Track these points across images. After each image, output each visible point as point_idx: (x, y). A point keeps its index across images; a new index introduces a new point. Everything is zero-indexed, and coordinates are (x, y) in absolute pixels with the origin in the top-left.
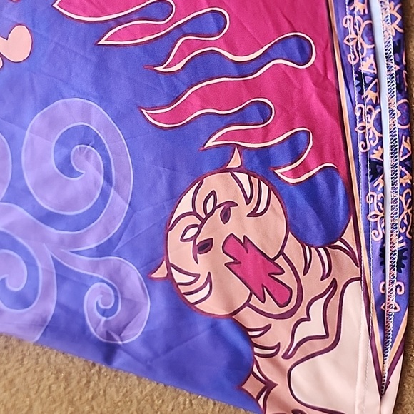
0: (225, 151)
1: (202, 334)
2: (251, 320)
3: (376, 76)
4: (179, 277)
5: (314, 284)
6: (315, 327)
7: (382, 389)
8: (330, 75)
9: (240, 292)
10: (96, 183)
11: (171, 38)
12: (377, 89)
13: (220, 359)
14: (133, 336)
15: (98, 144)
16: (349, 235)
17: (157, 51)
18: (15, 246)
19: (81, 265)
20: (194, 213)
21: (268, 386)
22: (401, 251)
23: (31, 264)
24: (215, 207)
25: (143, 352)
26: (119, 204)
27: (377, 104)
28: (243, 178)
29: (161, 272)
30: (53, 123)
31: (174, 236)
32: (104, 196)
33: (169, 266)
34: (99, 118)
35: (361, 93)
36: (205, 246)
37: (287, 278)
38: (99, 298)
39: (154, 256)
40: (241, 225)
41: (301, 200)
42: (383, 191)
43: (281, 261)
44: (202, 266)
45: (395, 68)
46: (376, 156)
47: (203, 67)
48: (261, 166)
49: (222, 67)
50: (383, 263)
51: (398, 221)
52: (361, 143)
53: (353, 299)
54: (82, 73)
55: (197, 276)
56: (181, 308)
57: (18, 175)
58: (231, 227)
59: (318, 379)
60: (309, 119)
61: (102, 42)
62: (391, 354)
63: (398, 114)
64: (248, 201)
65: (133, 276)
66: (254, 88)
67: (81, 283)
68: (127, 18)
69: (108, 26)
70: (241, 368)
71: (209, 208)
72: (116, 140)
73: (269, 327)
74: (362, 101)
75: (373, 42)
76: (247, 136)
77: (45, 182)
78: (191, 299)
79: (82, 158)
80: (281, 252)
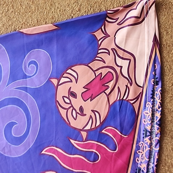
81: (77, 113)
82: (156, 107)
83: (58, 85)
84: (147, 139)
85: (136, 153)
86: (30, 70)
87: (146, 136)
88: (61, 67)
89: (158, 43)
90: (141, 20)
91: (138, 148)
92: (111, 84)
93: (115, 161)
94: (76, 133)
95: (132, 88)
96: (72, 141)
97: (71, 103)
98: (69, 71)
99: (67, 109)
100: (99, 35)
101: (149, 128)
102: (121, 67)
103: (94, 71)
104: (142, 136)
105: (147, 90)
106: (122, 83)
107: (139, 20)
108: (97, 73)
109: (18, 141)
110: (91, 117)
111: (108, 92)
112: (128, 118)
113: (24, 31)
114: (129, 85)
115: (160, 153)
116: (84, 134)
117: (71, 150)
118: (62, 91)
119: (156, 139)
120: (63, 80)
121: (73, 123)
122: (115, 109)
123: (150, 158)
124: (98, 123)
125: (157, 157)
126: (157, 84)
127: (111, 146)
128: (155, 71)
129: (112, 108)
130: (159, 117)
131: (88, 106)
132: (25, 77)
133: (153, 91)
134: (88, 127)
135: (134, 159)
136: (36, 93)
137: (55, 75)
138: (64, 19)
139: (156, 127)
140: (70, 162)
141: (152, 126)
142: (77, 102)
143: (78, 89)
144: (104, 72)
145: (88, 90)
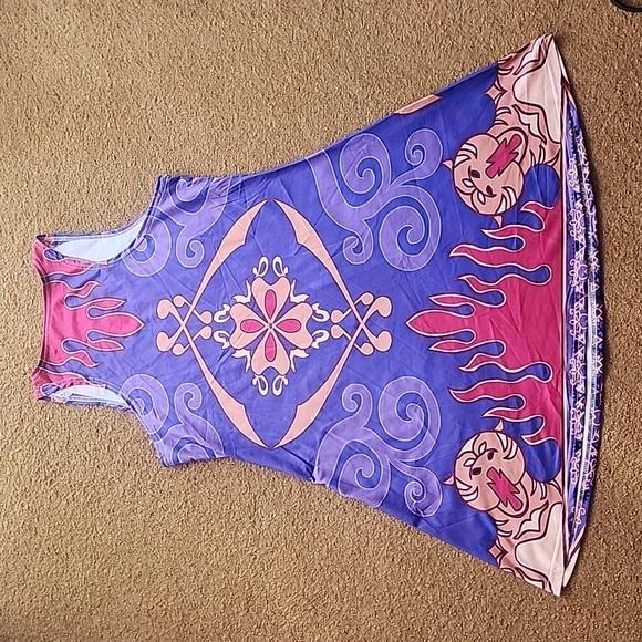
0: (494, 421)
1: (470, 519)
2: (498, 515)
3: (585, 395)
4: (459, 485)
5: (536, 502)
6: (533, 525)
7: (566, 564)
8: (559, 389)
9: (494, 500)
10: (419, 426)
11: (471, 353)
12: (584, 402)
13: (479, 534)
14: (431, 513)
15: (423, 405)
16: (559, 478)
17: (462, 359)
18: (369, 453)
19: (405, 469)
20: (473, 452)
21: (504, 552)
22: (586, 491)
23: (377, 464)
24: (485, 451)
25: (436, 523)
26: (430, 440)
27: (583, 410)
28: (503, 437)
29: (450, 481)
30: (398, 389)
31: (460, 462)
32: (423, 433)
33: (455, 478)
34: (424, 390)
35: (575, 402)
36: (477, 472)
37: (521, 496)
38: (413, 489)
39: (447, 472)
40: (498, 463)
41: (534, 455)
42: (581, 457)
43: (519, 486)
44: (474, 482)
45: (596, 392)
46: (579, 438)
47: (488, 372)
48: (514, 432)
49: (497, 373)
50: (575, 497)
51: (587, 475)
52: (571, 429)
53: (556, 514)
54: (418, 364)
55: (471, 487)
56: (459, 502)
57: (375, 412)
58: (492, 463)
59: (531, 553)
60: (544, 411)
61: (432, 348)
62: (573, 546)
63: (594, 417)
64: (504, 450)
65: (434, 481)
66: (515, 388)
67: (405, 480)
68: (448, 337)
69: (436, 340)
70: (490, 539)
71: (482, 450)
72: (433, 404)
73: (507, 521)
74: (575, 407)
75: (586, 375)
76: (508, 414)
77: (390, 420)
78: (466, 498)
79: (413, 410)
80: (520, 482)
81: (484, 195)
82: (582, 162)
83: (454, 167)
84: (578, 204)
85: (568, 224)
86: (415, 157)
87: (577, 200)
88: (453, 144)
89: (567, 85)
90: (541, 62)
91: (570, 218)
92: (520, 150)
93: (545, 242)
94: (489, 220)
95: (547, 147)
96: (486, 232)
97: (474, 185)
98: (465, 146)
99: (471, 194)
100: (493, 93)
101: (577, 190)
102: (529, 125)
103: (496, 139)
104: (571, 202)
105: (566, 144)
106: (534, 144)
107: (538, 64)
108: (500, 140)
109: (418, 248)
110: (503, 196)
111: (518, 159)
112: (550, 184)
113: (399, 111)
114: (543, 145)
115: (598, 216)
116: (499, 219)
117: (486, 242)
118: (460, 174)
119: (589, 201)
120: (458, 160)
121: (482, 209)
122: (531, 178)
123: (587, 226)
124: (514, 202)
125: (595, 222)
126: (578, 135)
127: (536, 225)
128: (571, 119)
129: (528, 178)
130: (588, 173)
131: (497, 183)
132: (411, 167)
133: (575, 144)
134: (502, 210)
135: (568, 232)
136: (427, 184)
137: (447, 156)
138: (446, 84)
139: (586, 185)
140: (488, 257)
141: (581, 186)
142: (482, 183)
143: (480, 165)
144: (508, 136)
145: (493, 163)
